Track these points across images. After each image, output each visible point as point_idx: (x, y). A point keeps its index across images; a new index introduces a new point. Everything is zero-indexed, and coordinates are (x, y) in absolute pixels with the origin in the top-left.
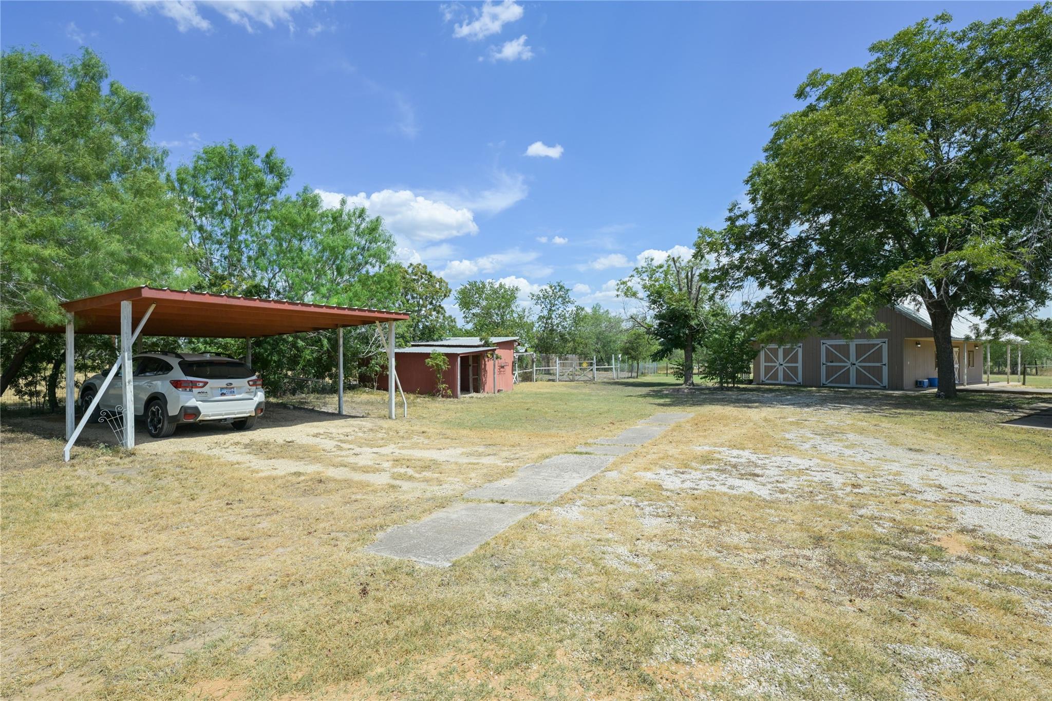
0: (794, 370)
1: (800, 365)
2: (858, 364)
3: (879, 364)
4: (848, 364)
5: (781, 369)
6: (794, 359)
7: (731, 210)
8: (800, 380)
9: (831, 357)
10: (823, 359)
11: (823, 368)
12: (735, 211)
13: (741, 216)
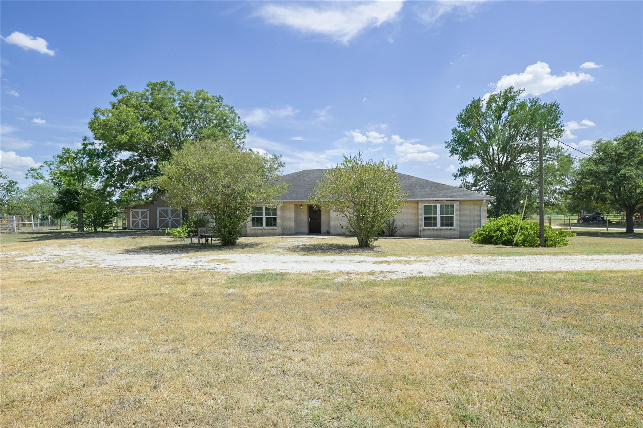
0: (146, 222)
1: (148, 219)
2: (172, 219)
3: (179, 219)
4: (168, 219)
5: (140, 222)
6: (146, 217)
7: (84, 140)
8: (148, 227)
9: (161, 216)
10: (158, 217)
11: (158, 221)
12: (87, 141)
13: (90, 144)
